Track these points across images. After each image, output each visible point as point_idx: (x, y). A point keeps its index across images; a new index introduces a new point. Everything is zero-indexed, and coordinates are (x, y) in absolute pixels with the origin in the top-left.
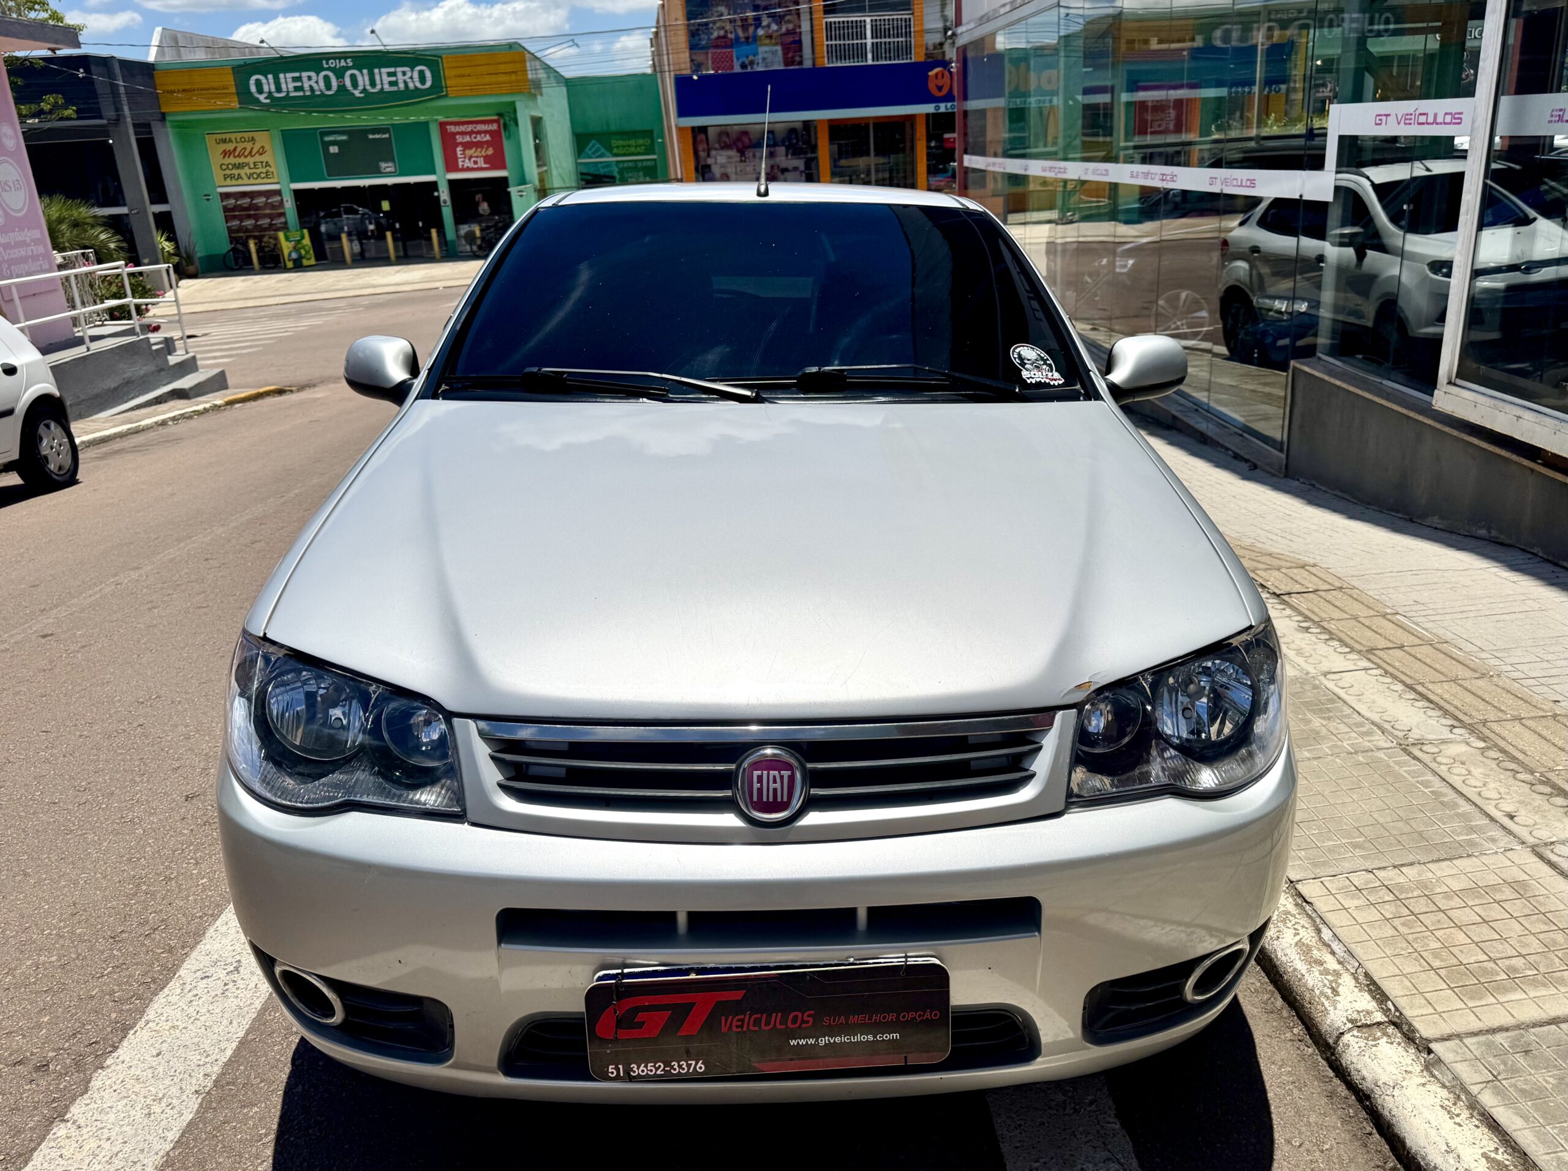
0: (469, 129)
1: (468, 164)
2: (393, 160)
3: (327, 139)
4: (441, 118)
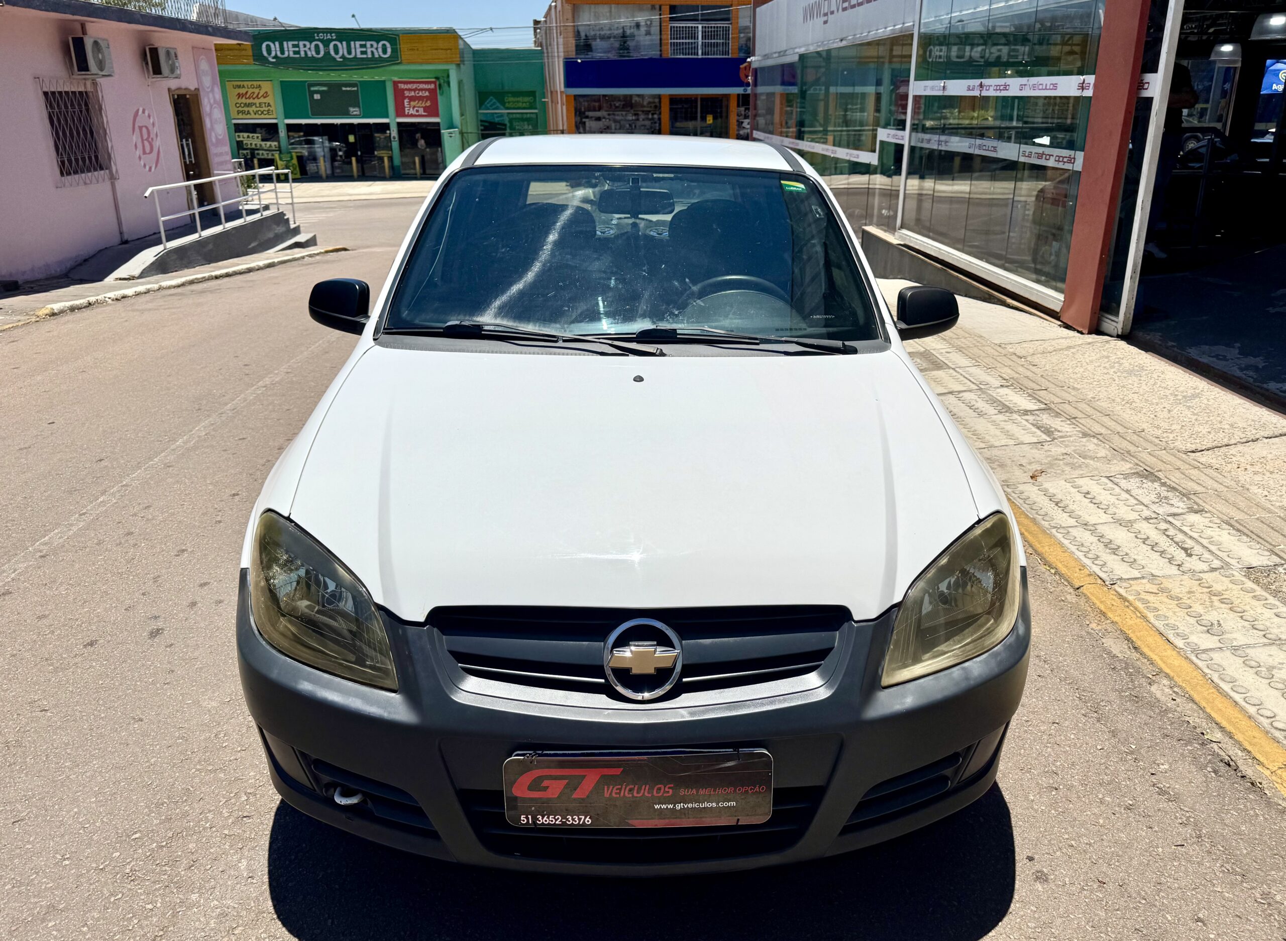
0: (414, 87)
1: (412, 112)
2: (359, 107)
3: (312, 89)
4: (396, 79)
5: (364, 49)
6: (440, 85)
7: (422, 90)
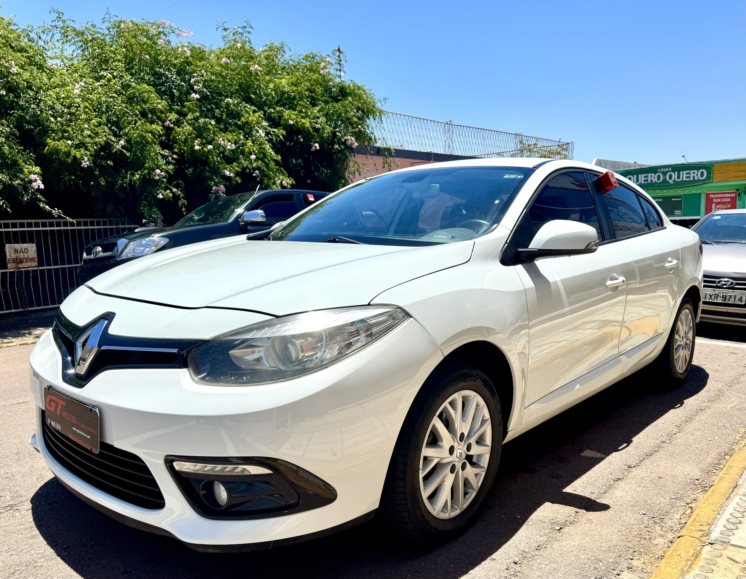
0: (720, 196)
2: (681, 210)
4: (707, 192)
5: (689, 175)
6: (739, 195)
7: (725, 198)
